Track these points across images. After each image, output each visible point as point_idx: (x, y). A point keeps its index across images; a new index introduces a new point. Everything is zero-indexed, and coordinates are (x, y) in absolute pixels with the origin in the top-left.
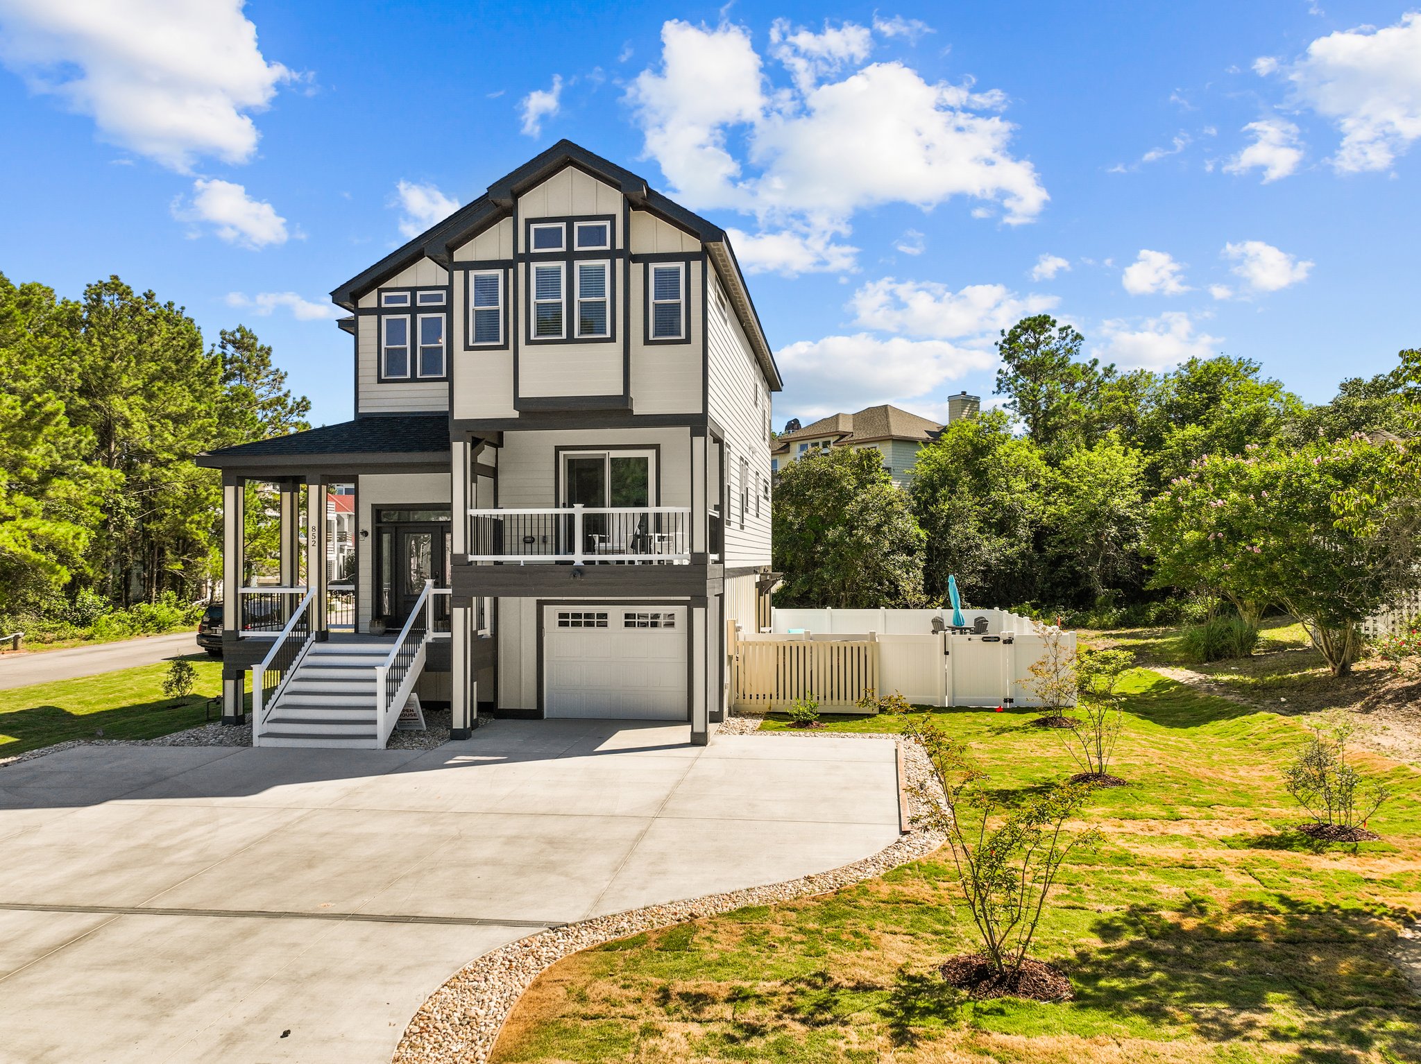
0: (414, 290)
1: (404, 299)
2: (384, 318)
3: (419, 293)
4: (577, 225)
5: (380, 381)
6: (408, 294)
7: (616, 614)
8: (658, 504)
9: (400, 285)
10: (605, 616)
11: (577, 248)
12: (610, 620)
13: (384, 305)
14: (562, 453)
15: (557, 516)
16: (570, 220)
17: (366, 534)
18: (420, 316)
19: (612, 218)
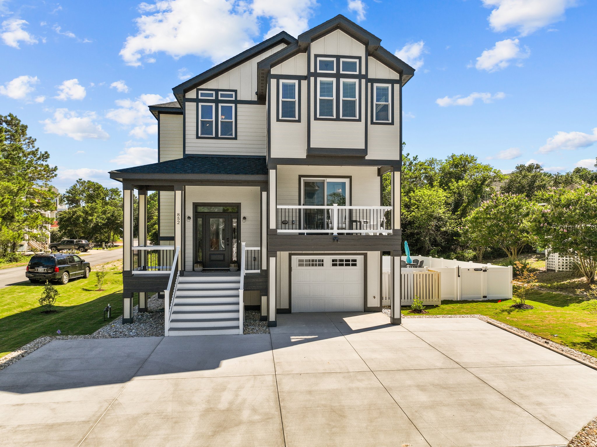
0: (217, 91)
1: (211, 95)
2: (200, 104)
3: (220, 93)
4: (342, 60)
5: (198, 137)
6: (214, 93)
7: (328, 259)
8: (351, 205)
9: (209, 88)
10: (323, 261)
11: (341, 72)
12: (324, 263)
13: (200, 97)
14: (302, 179)
15: (300, 210)
16: (338, 57)
17: (189, 218)
18: (220, 105)
19: (360, 58)
